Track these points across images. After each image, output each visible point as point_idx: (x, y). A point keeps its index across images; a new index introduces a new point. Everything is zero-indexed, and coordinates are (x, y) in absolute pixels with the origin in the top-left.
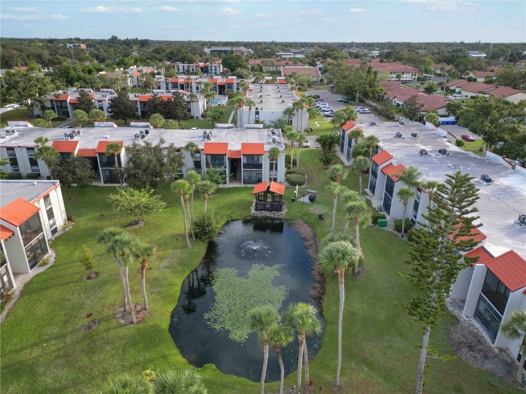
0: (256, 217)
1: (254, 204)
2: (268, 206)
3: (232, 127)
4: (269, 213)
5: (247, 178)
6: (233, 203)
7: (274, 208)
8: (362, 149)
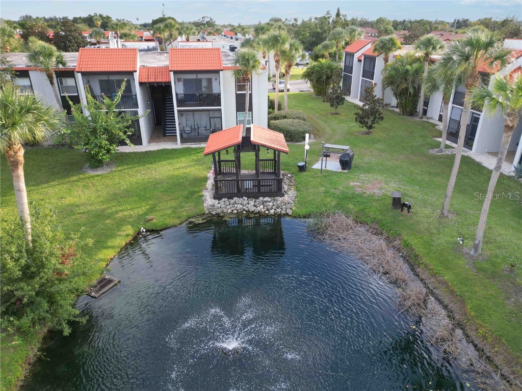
0: (218, 215)
1: (210, 183)
2: (249, 185)
3: (154, 49)
4: (252, 203)
5: (188, 129)
6: (156, 184)
7: (263, 189)
8: (411, 64)
